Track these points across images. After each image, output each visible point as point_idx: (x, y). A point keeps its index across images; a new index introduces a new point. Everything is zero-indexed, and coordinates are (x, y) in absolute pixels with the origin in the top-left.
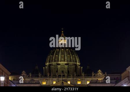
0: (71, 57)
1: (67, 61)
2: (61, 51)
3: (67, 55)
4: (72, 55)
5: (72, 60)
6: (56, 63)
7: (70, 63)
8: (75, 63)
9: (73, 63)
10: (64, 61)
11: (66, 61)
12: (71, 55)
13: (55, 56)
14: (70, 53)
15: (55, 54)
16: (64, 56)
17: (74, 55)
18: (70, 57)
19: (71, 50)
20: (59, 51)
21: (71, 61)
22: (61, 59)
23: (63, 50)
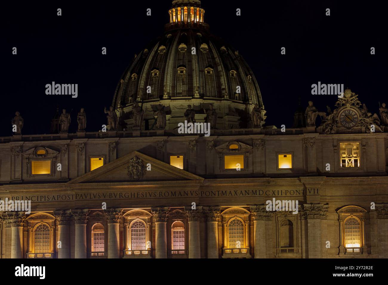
0: (223, 80)
1: (202, 97)
2: (177, 51)
3: (201, 71)
4: (227, 70)
5: (226, 93)
6: (153, 106)
7: (216, 103)
8: (242, 107)
9: (234, 105)
10: (190, 94)
11: (197, 95)
12: (220, 68)
13: (149, 74)
14: (218, 60)
15: (147, 67)
16: (190, 76)
17: (237, 70)
18: (218, 77)
19: (223, 48)
20: (167, 55)
21: (220, 96)
22: (174, 87)
23: (183, 49)
